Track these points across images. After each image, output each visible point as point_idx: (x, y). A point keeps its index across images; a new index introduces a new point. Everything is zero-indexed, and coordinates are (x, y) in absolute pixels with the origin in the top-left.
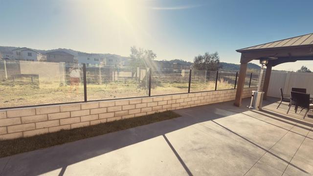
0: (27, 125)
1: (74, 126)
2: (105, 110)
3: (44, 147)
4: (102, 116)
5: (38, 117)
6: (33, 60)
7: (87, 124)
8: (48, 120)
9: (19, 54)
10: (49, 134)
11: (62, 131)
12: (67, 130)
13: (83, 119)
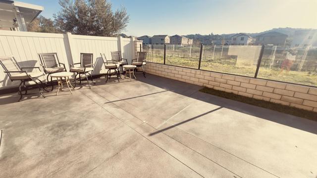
0: (217, 83)
1: (240, 94)
2: (271, 90)
3: (219, 96)
4: (265, 94)
5: (222, 80)
6: (243, 45)
7: (250, 96)
8: (226, 84)
9: (235, 39)
10: (224, 92)
11: (232, 93)
12: (235, 94)
13: (249, 91)
